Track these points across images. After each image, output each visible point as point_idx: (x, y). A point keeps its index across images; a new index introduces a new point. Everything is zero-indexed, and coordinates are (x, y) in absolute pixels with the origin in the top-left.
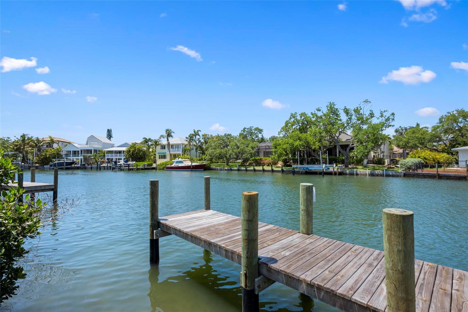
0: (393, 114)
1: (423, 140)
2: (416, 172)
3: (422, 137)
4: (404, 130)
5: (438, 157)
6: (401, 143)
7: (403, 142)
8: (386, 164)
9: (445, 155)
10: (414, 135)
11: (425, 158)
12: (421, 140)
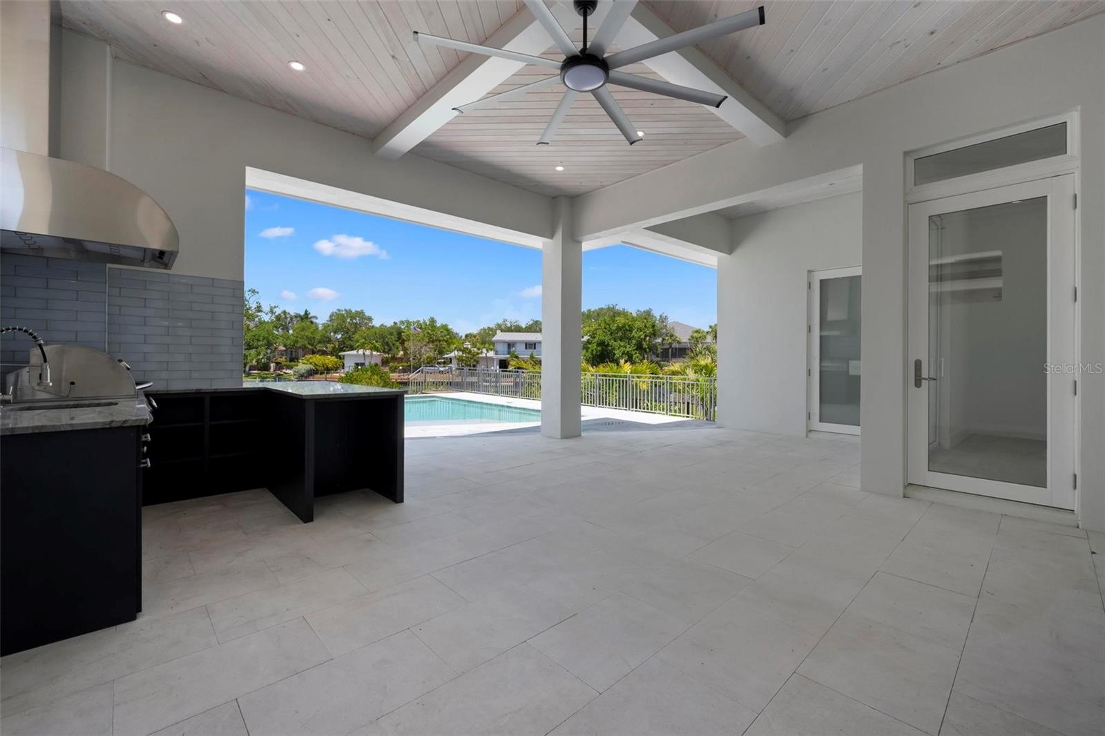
1: (313, 340)
3: (312, 336)
5: (327, 361)
8: (272, 369)
9: (334, 359)
10: (303, 333)
11: (316, 365)
12: (311, 340)
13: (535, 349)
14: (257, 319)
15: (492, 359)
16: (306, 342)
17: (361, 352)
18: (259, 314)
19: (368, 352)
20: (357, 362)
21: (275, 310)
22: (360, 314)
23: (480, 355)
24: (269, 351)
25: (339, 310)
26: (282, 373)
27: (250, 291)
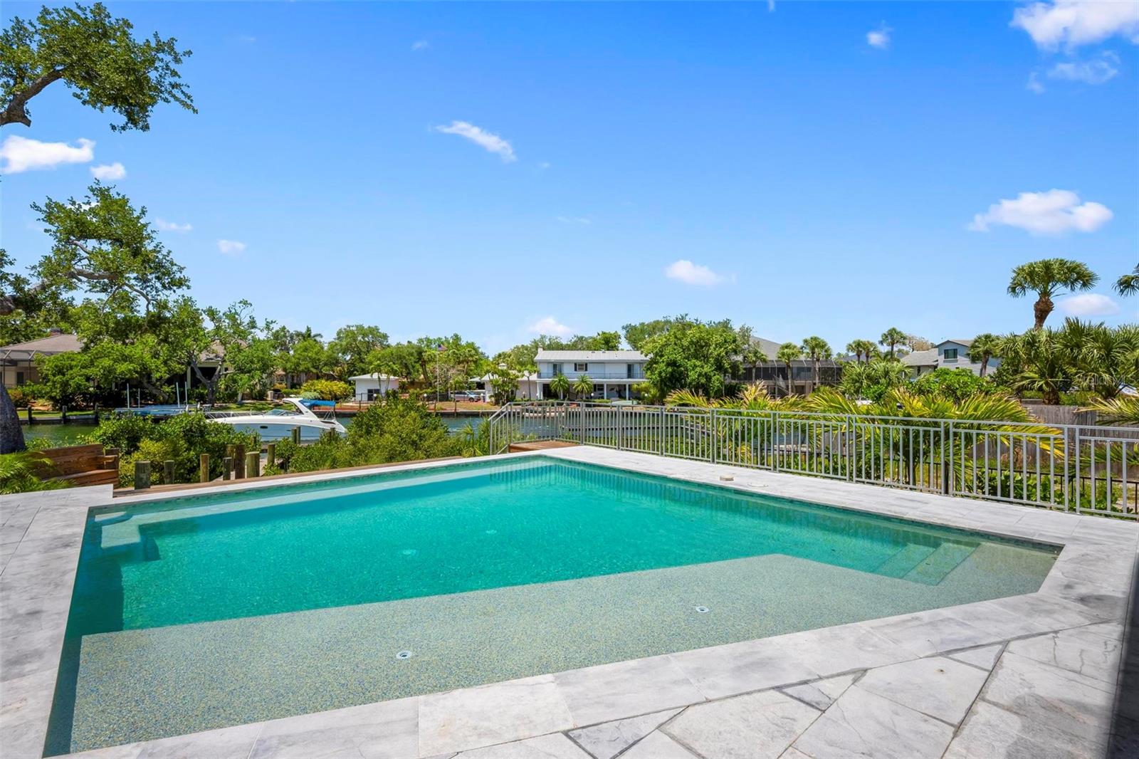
1: (318, 362)
3: (317, 357)
5: (335, 388)
8: (269, 399)
9: (342, 384)
10: (306, 354)
11: (322, 392)
12: (315, 363)
13: (586, 370)
14: (250, 337)
15: (535, 383)
17: (376, 376)
18: (253, 330)
19: (384, 377)
20: (369, 388)
21: (272, 326)
22: (373, 331)
23: (519, 379)
24: (264, 376)
26: (283, 403)
27: (241, 302)
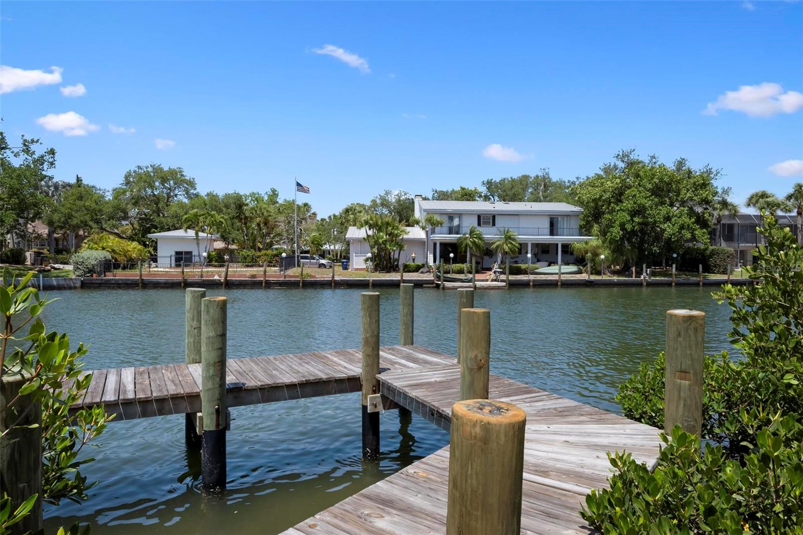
0: (52, 152)
1: (98, 214)
2: (102, 277)
3: (97, 208)
4: (52, 188)
5: (129, 248)
6: (56, 217)
7: (60, 215)
8: (28, 263)
9: (136, 245)
11: (113, 251)
16: (87, 218)
19: (192, 234)
20: (176, 249)
25: (139, 167)
26: (49, 268)
